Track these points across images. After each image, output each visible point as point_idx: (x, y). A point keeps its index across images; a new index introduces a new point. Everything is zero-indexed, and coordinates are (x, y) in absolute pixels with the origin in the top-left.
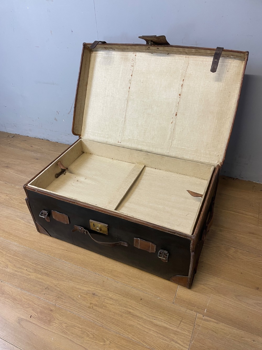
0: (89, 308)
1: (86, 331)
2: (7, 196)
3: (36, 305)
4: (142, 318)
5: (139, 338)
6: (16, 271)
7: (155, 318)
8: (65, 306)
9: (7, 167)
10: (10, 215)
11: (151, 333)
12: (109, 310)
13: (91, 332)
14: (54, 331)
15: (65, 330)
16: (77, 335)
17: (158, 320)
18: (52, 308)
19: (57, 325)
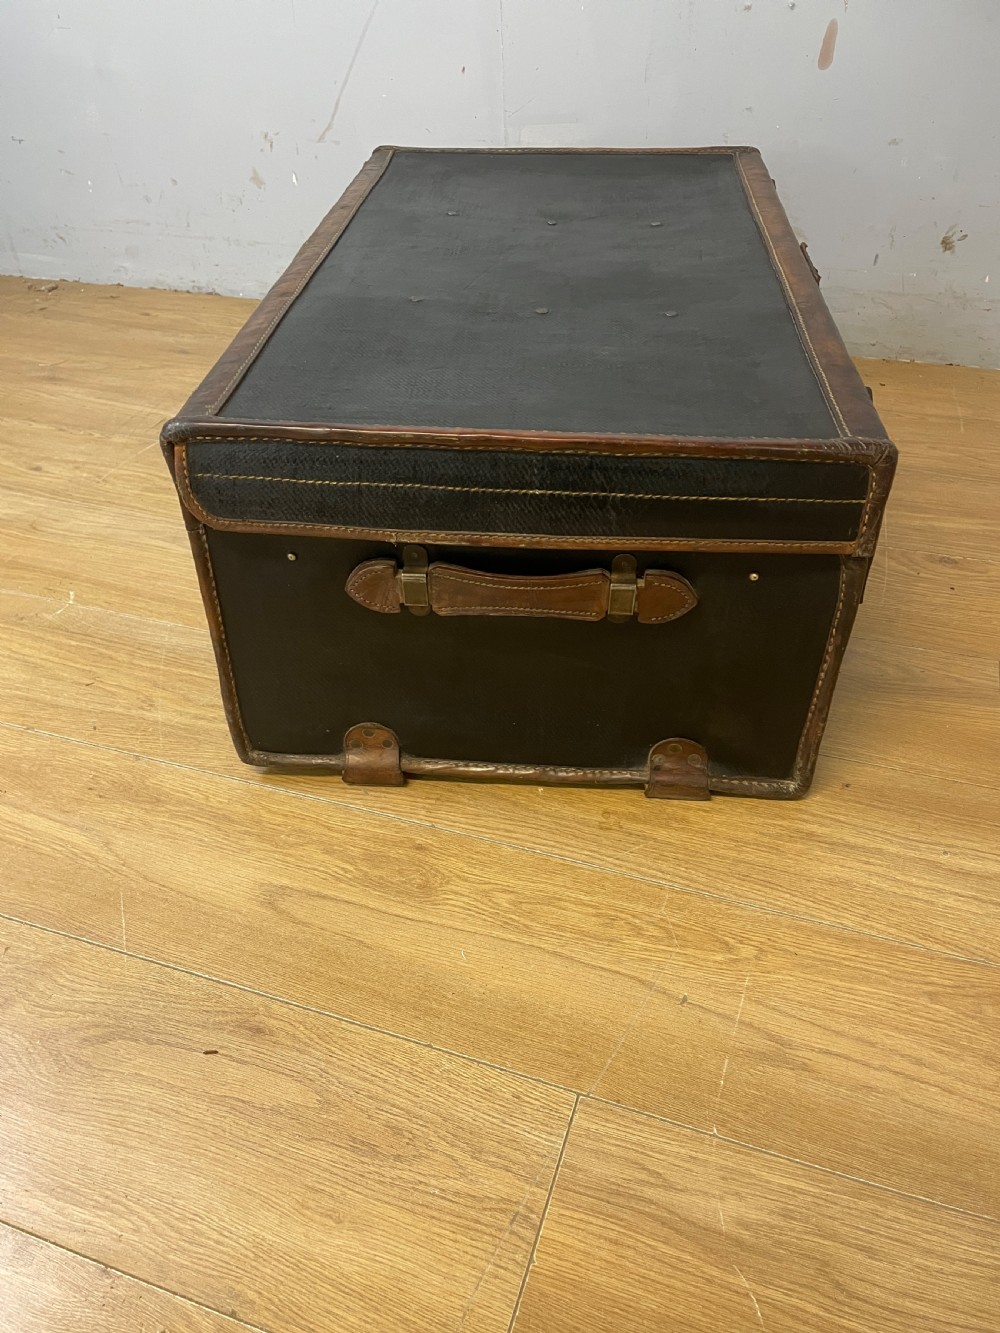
0: (601, 828)
1: (619, 914)
2: (77, 468)
3: (340, 832)
4: (880, 851)
5: (897, 926)
6: (196, 717)
7: (947, 849)
8: (484, 830)
9: (52, 379)
10: (109, 530)
11: (951, 901)
12: (705, 833)
13: (648, 918)
14: (458, 925)
15: (513, 916)
16: (582, 933)
17: (962, 853)
18: (420, 841)
19: (466, 900)
